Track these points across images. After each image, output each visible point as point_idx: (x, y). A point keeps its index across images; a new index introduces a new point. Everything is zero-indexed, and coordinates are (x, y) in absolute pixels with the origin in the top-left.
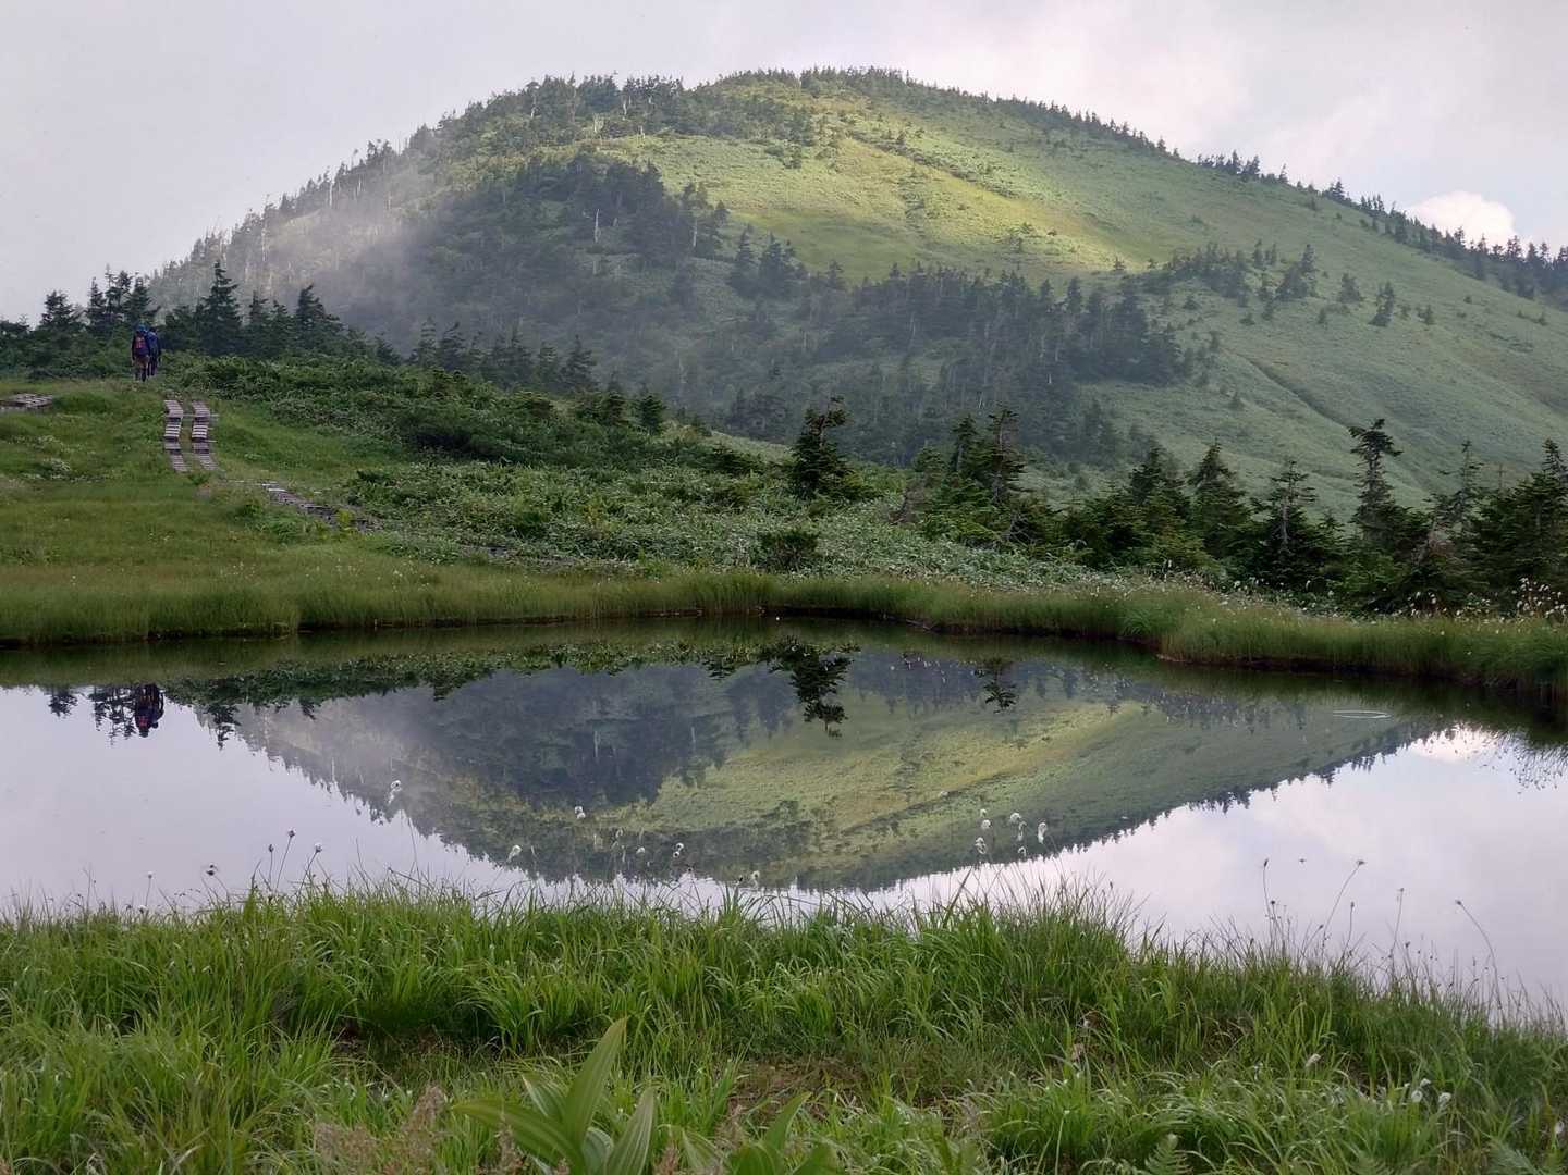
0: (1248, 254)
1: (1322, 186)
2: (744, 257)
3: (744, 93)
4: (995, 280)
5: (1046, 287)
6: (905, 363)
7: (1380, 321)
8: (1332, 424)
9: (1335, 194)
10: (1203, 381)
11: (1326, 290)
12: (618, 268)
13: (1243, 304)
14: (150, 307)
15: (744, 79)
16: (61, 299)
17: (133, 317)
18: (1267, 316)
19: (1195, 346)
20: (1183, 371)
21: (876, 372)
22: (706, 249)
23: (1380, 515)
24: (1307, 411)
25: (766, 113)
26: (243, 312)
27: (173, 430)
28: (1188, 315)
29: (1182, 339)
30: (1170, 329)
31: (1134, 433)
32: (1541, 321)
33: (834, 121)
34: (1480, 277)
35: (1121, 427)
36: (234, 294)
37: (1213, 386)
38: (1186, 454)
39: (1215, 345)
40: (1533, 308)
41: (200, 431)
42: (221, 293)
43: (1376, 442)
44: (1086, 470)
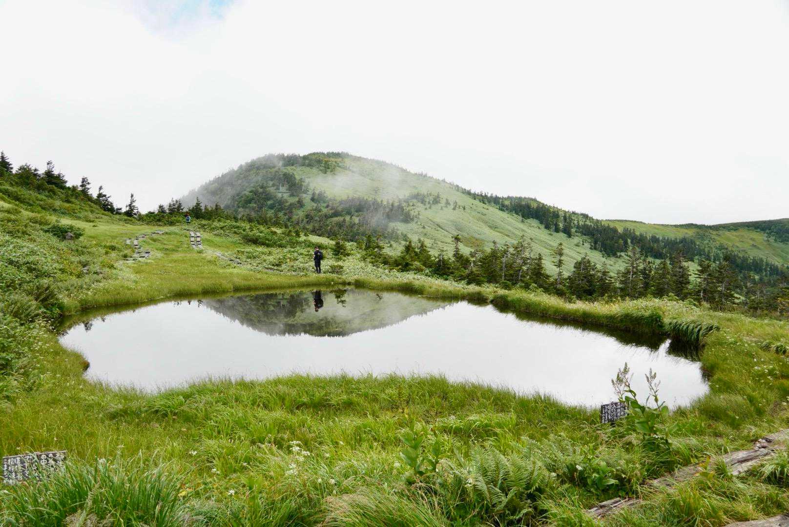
0: (426, 194)
1: (441, 179)
2: (314, 194)
3: (314, 157)
4: (371, 199)
5: (382, 201)
6: (351, 217)
7: (454, 209)
8: (443, 231)
9: (444, 181)
10: (417, 222)
11: (443, 202)
12: (286, 196)
13: (425, 205)
14: (182, 208)
15: (314, 154)
16: (162, 206)
17: (178, 210)
18: (430, 208)
19: (415, 214)
20: (412, 220)
21: (344, 220)
22: (306, 192)
23: (458, 256)
24: (439, 229)
25: (319, 162)
26: (203, 208)
27: (192, 239)
28: (412, 207)
29: (412, 213)
30: (409, 210)
31: (402, 234)
32: (488, 209)
33: (334, 163)
34: (475, 199)
35: (399, 232)
36: (201, 205)
37: (419, 223)
38: (414, 239)
39: (419, 214)
40: (485, 206)
41: (198, 239)
42: (198, 204)
43: (457, 239)
44: (392, 243)
